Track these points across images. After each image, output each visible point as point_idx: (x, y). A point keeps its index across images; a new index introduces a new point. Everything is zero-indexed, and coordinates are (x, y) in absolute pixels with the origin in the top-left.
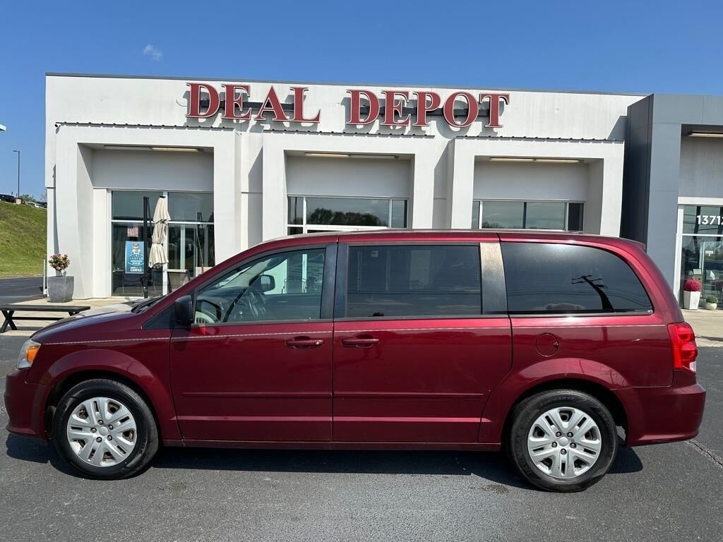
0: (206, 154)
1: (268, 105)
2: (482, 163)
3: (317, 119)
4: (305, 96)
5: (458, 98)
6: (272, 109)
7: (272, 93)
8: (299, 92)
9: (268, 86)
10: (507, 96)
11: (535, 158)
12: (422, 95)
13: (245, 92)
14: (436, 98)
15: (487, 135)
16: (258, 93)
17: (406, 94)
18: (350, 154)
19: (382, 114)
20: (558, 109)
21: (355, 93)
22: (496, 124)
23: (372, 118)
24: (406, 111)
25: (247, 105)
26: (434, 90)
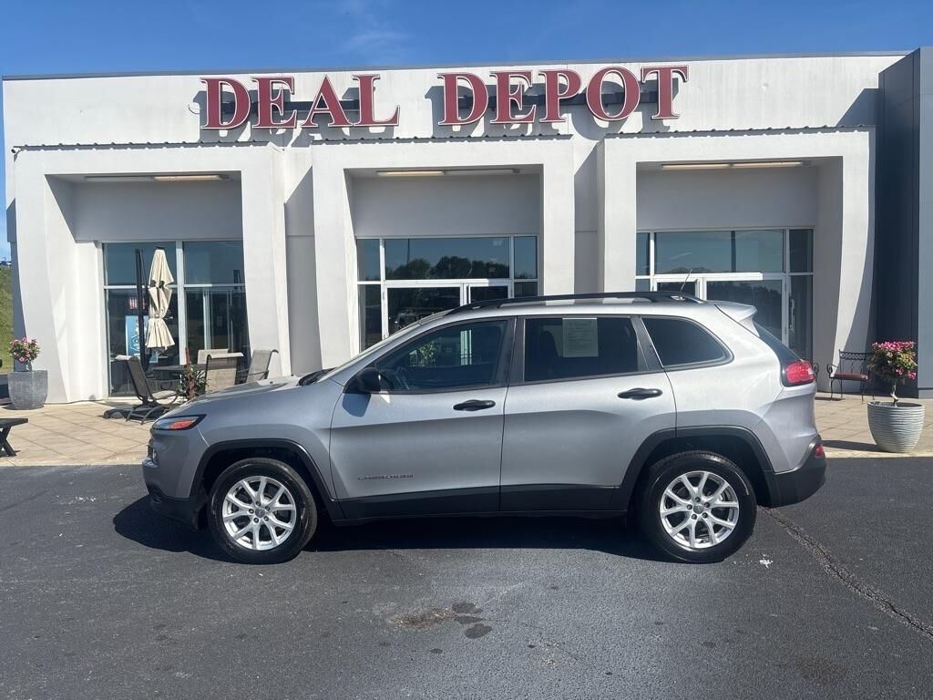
0: (230, 183)
1: (322, 104)
2: (647, 173)
3: (395, 119)
4: (374, 88)
5: (608, 78)
6: (327, 110)
7: (326, 87)
8: (366, 83)
9: (320, 76)
10: (685, 69)
11: (731, 163)
12: (552, 76)
13: (286, 87)
14: (574, 78)
15: (653, 130)
16: (306, 87)
17: (528, 75)
18: (445, 170)
19: (492, 106)
20: (766, 85)
21: (450, 79)
22: (668, 113)
23: (477, 114)
24: (528, 101)
25: (289, 106)
26: (572, 67)
